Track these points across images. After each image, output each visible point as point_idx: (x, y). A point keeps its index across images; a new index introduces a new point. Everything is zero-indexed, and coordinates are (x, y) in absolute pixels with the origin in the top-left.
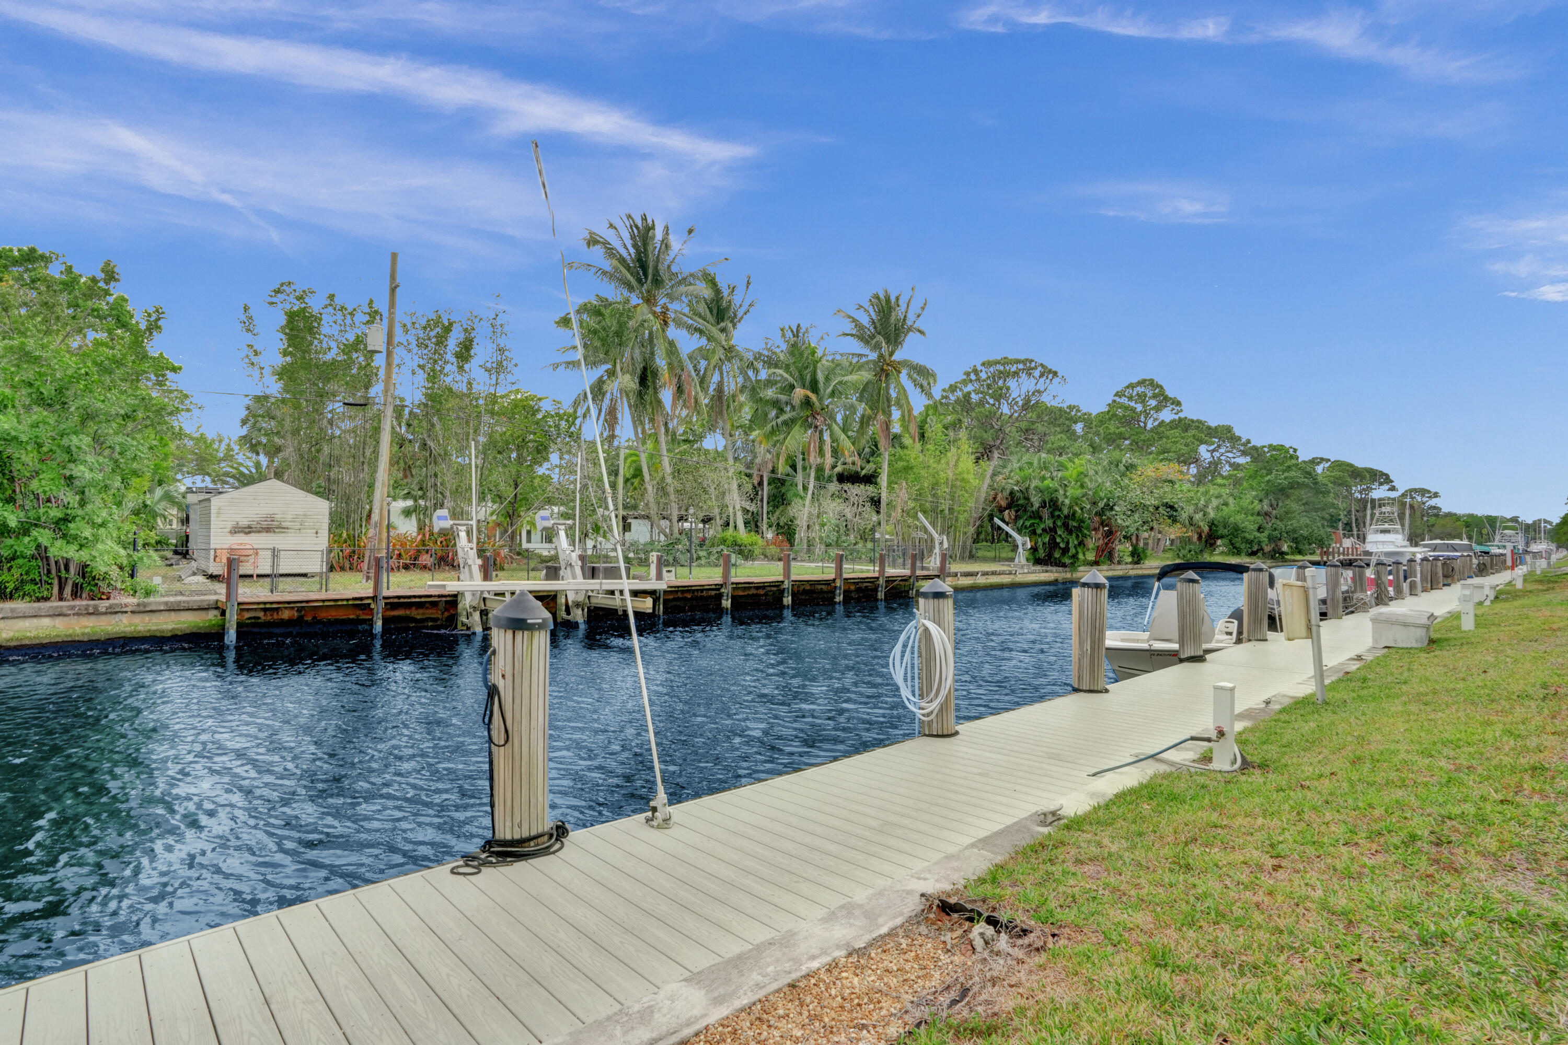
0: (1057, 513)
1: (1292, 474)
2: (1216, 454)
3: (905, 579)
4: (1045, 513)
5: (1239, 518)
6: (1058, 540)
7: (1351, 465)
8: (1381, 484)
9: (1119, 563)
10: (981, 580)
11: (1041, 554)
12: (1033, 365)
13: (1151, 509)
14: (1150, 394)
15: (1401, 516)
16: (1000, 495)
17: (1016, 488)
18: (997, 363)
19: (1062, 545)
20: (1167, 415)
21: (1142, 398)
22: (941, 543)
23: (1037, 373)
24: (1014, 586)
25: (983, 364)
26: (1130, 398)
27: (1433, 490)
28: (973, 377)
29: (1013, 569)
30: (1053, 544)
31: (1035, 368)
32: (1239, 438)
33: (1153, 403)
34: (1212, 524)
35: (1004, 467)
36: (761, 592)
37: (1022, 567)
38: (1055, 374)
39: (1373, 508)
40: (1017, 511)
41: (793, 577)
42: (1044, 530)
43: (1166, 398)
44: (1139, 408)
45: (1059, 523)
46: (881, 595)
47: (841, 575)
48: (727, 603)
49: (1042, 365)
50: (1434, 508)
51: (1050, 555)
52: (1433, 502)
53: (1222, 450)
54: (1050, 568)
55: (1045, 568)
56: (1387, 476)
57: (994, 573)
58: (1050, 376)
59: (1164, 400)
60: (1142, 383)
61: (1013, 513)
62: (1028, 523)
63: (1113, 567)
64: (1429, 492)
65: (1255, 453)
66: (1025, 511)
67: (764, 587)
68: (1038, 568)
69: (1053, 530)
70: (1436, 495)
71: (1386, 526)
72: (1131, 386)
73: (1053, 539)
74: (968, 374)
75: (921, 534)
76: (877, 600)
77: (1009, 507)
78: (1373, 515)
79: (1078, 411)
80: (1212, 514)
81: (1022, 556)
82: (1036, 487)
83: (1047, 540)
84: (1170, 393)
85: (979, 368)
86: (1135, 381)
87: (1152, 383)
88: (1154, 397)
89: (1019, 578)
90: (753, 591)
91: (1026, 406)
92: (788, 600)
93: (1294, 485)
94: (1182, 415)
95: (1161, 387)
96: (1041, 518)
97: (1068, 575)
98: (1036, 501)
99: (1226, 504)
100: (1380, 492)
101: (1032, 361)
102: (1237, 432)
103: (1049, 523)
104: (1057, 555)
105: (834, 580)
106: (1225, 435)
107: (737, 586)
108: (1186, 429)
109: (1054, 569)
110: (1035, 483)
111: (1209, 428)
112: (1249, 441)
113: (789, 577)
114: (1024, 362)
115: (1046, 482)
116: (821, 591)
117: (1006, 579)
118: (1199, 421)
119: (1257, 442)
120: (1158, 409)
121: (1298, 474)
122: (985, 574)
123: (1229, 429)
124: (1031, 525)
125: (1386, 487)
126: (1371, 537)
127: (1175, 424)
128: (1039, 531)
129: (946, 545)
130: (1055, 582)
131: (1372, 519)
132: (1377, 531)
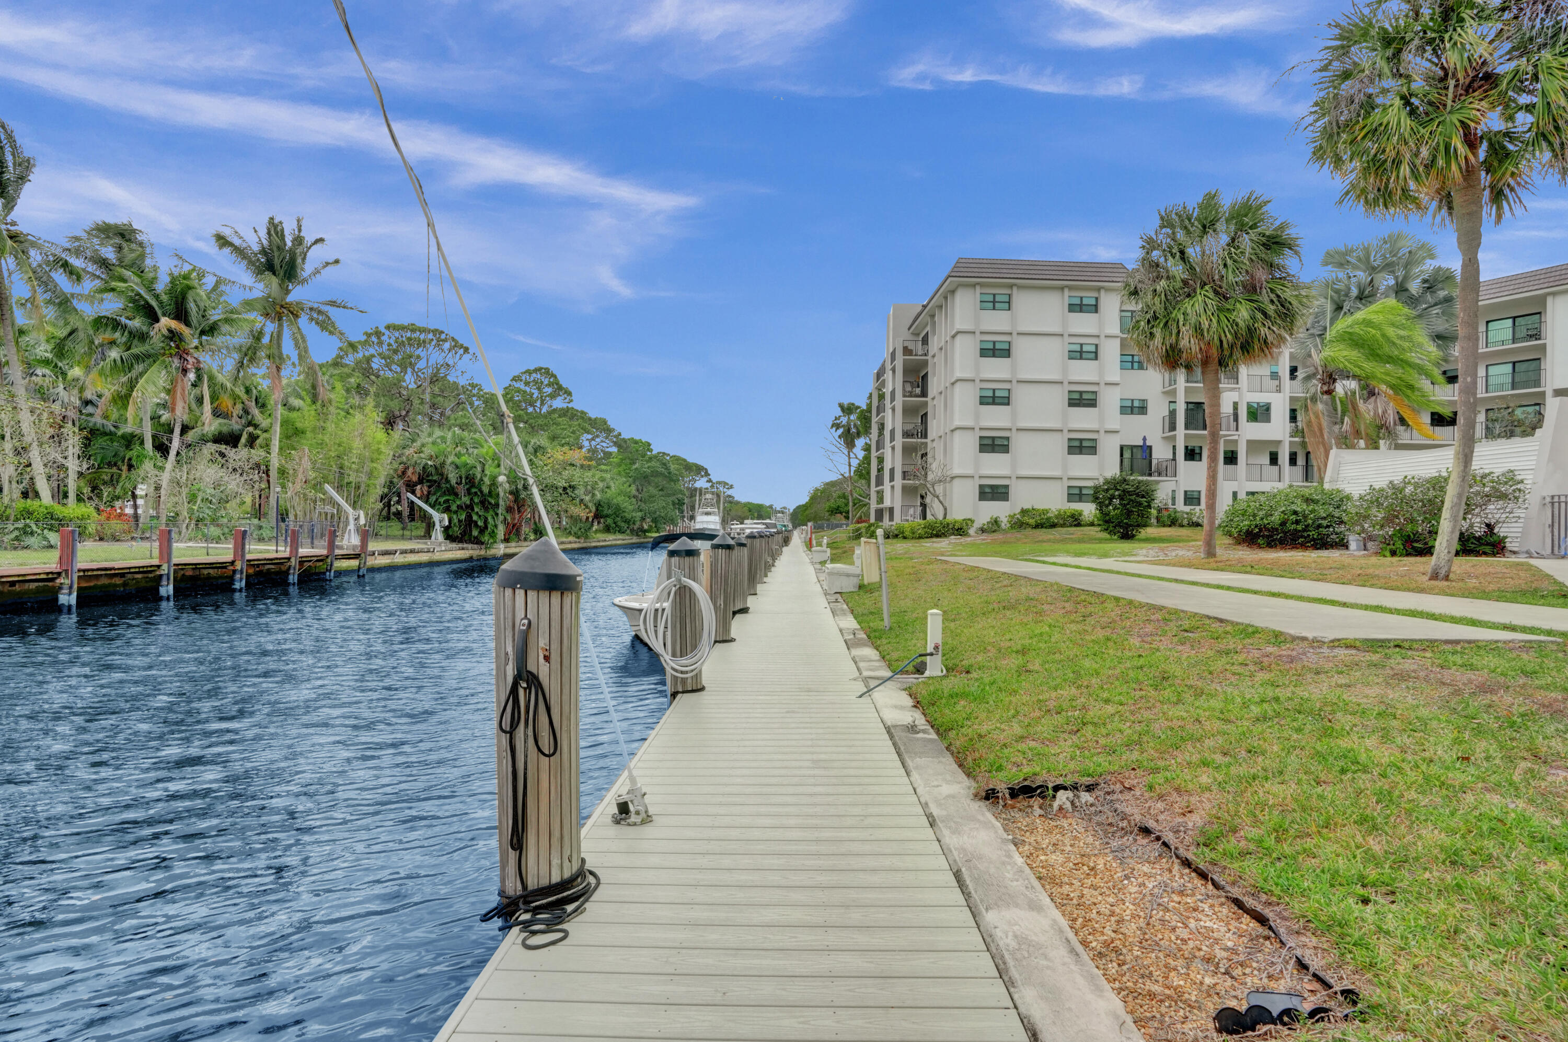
0: (474, 490)
1: (653, 464)
2: (593, 443)
3: (322, 559)
4: (461, 490)
5: (620, 499)
6: (475, 518)
7: (685, 460)
8: (703, 476)
9: (525, 539)
10: (399, 559)
11: (456, 531)
12: (443, 336)
13: (561, 491)
14: (546, 382)
15: (718, 502)
16: (411, 470)
17: (430, 463)
18: (404, 328)
19: (480, 523)
20: (559, 403)
21: (539, 385)
22: (357, 519)
23: (447, 345)
24: (432, 564)
25: (388, 328)
26: (527, 383)
27: (728, 483)
28: (374, 339)
29: (431, 547)
30: (470, 522)
31: (445, 340)
32: (612, 430)
33: (549, 390)
34: (598, 505)
35: (413, 441)
36: (118, 581)
37: (440, 545)
38: (466, 350)
39: (700, 495)
40: (429, 487)
41: (175, 560)
42: (459, 507)
43: (560, 388)
44: (536, 394)
45: (476, 500)
46: (293, 578)
47: (243, 555)
48: (68, 598)
49: (453, 339)
50: (730, 496)
51: (464, 534)
52: (729, 492)
53: (598, 440)
54: (465, 545)
55: (460, 545)
56: (705, 470)
57: (412, 551)
58: (461, 351)
59: (559, 390)
60: (537, 370)
61: (425, 489)
62: (442, 500)
63: (520, 543)
65: (621, 444)
66: (439, 486)
67: (122, 575)
68: (454, 545)
69: (470, 507)
70: (731, 487)
71: (709, 509)
72: (529, 372)
73: (469, 517)
74: (369, 335)
75: (329, 509)
76: (289, 584)
77: (421, 481)
78: (699, 501)
79: (480, 390)
80: (599, 496)
81: (438, 534)
82: (452, 463)
83: (463, 517)
84: (564, 383)
85: (383, 330)
86: (532, 368)
87: (547, 372)
88: (549, 385)
89: (437, 556)
90: (104, 581)
91: (434, 380)
92: (167, 589)
93: (656, 474)
94: (570, 405)
95: (555, 377)
96: (456, 495)
97: (483, 552)
98: (453, 477)
99: (608, 487)
100: (701, 483)
101: (442, 332)
102: (612, 424)
103: (466, 500)
104: (475, 533)
105: (232, 563)
106: (601, 426)
107: (86, 574)
108: (571, 418)
109: (470, 546)
110: (451, 458)
111: (590, 419)
112: (620, 434)
113: (169, 561)
114: (435, 332)
115: (463, 458)
116: (209, 577)
117: (424, 558)
118: (582, 412)
119: (625, 435)
120: (553, 396)
121: (658, 464)
122: (404, 552)
123: (605, 422)
124: (447, 501)
125: (705, 479)
126: (699, 518)
127: (565, 412)
128: (454, 508)
129: (362, 521)
130: (471, 559)
131: (699, 504)
132: (703, 513)
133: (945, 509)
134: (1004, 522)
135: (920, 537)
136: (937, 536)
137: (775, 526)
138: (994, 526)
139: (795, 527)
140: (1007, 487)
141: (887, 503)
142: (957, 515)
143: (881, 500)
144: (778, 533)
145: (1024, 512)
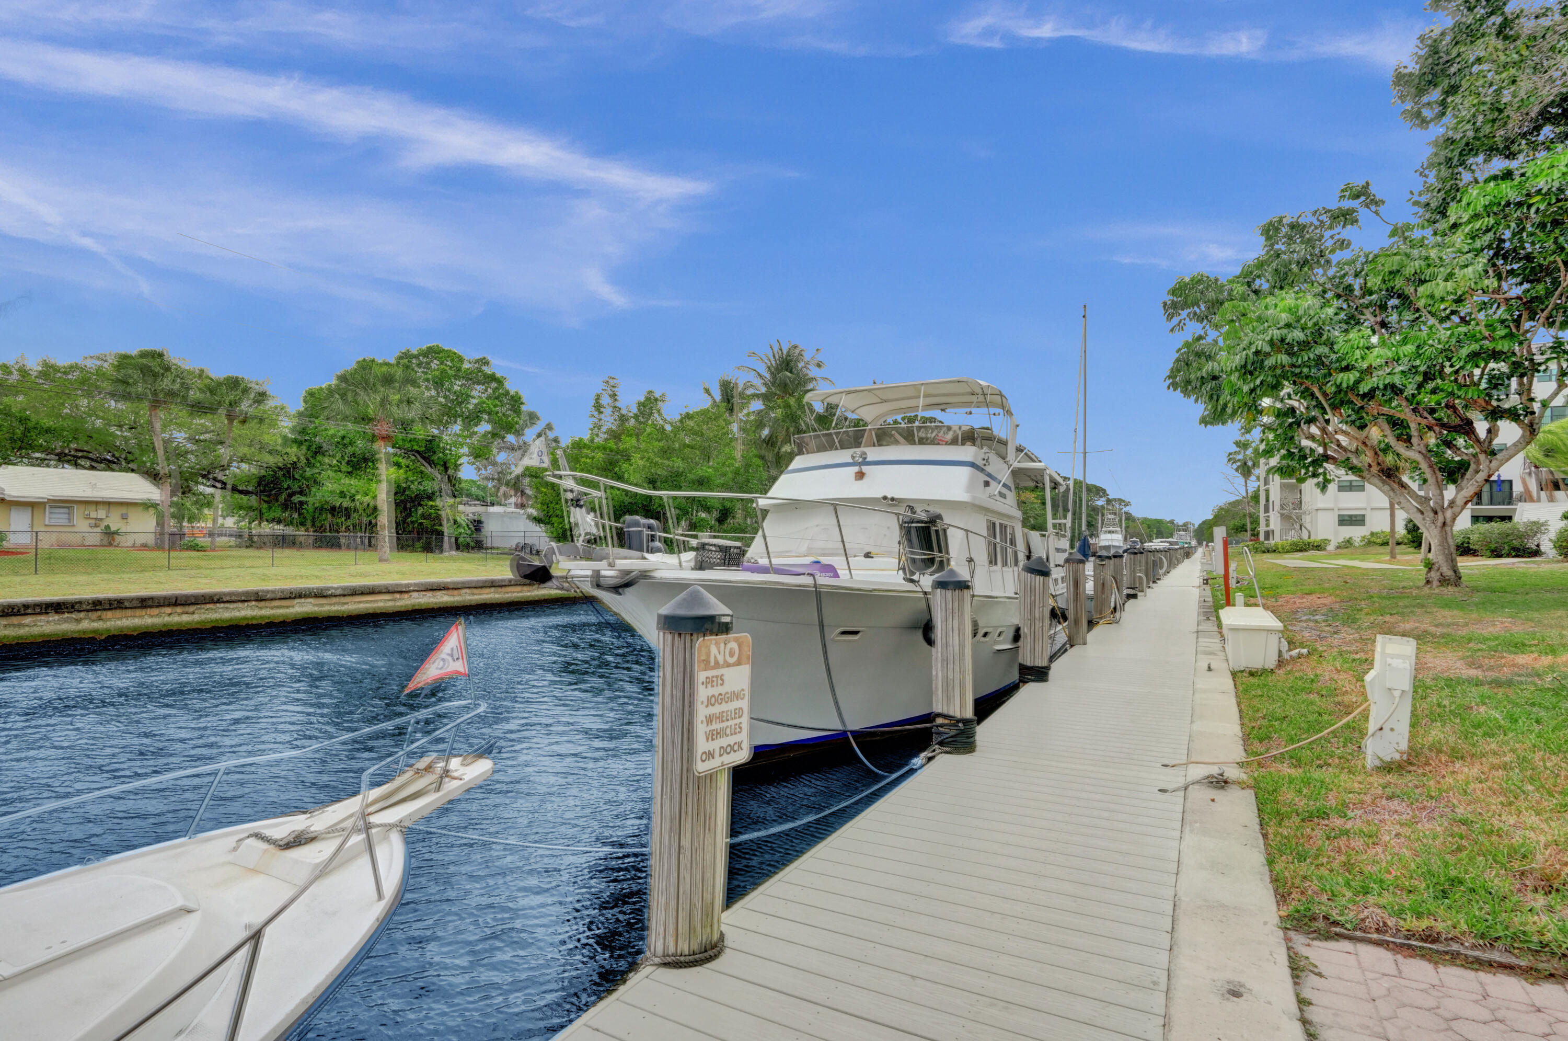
8: (1101, 497)
27: (1127, 500)
56: (1104, 491)
64: (1124, 501)
71: (1111, 529)
78: (1103, 520)
100: (1100, 503)
126: (1103, 536)
131: (1103, 523)
132: (1106, 532)
133: (1309, 532)
134: (1357, 542)
135: (1288, 552)
136: (1301, 551)
137: (1176, 543)
138: (1348, 543)
139: (1200, 543)
140: (1364, 516)
141: (1272, 527)
142: (1318, 536)
143: (1267, 525)
144: (1180, 548)
145: (1372, 534)
